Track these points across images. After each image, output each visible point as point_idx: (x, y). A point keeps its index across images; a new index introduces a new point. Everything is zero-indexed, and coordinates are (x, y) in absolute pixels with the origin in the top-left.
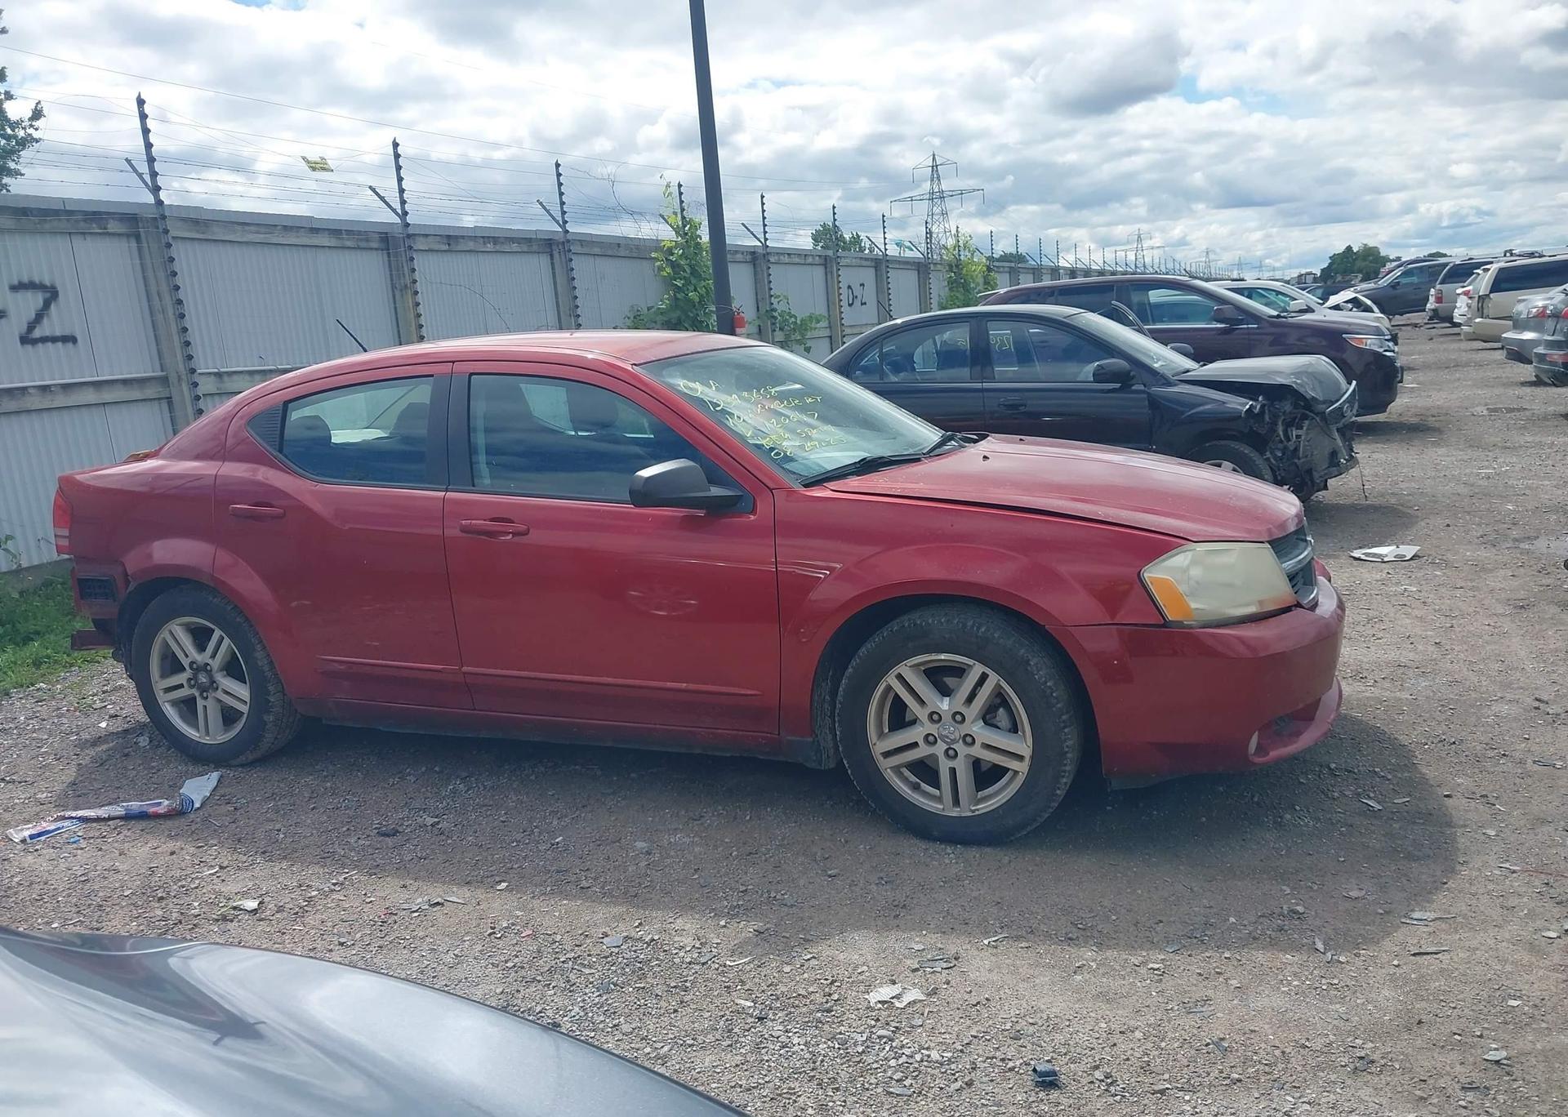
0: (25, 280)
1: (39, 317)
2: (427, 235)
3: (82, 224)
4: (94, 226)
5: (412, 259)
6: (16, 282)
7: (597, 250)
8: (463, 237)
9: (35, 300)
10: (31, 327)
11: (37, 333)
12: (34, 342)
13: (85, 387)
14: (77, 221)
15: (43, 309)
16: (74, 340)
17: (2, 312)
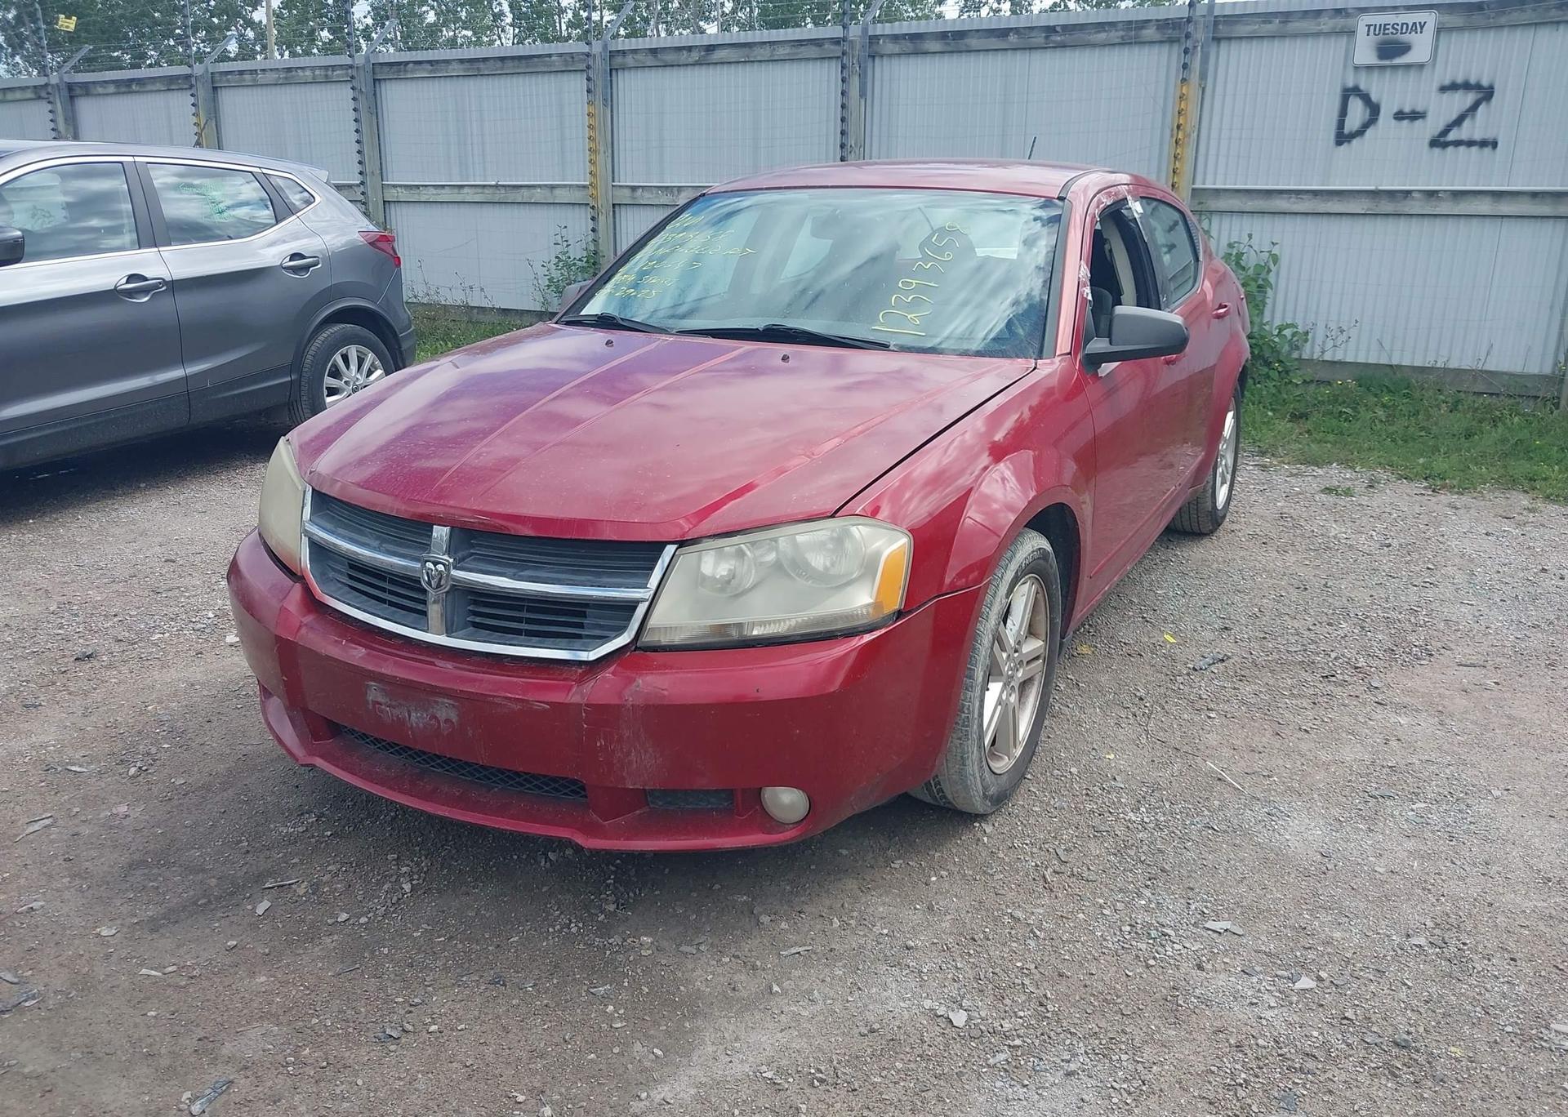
0: (1460, 80)
1: (1458, 122)
3: (1553, 12)
6: (1447, 82)
9: (1461, 101)
10: (1447, 129)
12: (1445, 145)
13: (1479, 197)
14: (1548, 9)
15: (1468, 110)
16: (1495, 145)
17: (1418, 113)
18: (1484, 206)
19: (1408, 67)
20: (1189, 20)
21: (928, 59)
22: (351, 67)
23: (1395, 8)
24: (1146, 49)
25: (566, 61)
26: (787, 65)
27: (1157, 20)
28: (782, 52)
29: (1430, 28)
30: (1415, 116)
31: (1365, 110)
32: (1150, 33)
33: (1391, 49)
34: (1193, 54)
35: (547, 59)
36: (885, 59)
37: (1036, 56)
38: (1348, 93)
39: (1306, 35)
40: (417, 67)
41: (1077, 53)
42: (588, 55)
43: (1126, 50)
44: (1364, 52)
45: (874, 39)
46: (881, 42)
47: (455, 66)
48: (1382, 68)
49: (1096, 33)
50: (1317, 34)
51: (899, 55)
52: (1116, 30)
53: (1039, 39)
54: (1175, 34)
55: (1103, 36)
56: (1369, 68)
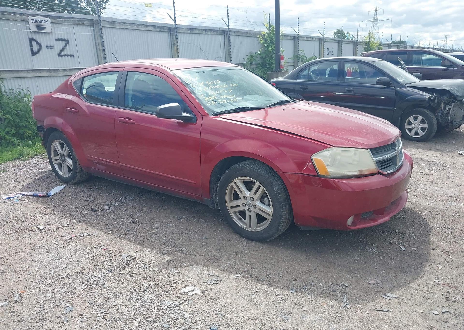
0: (60, 38)
1: (63, 49)
2: (183, 28)
3: (77, 22)
4: (80, 22)
5: (177, 35)
6: (57, 38)
7: (239, 34)
8: (195, 29)
9: (62, 44)
10: (61, 51)
11: (63, 53)
12: (62, 56)
13: (76, 70)
14: (75, 21)
15: (64, 46)
16: (73, 56)
17: (52, 47)
19: (45, 33)
23: (38, 15)
29: (49, 22)
30: (51, 47)
31: (37, 46)
38: (31, 40)
39: (11, 20)
48: (38, 33)
50: (15, 21)
56: (35, 33)
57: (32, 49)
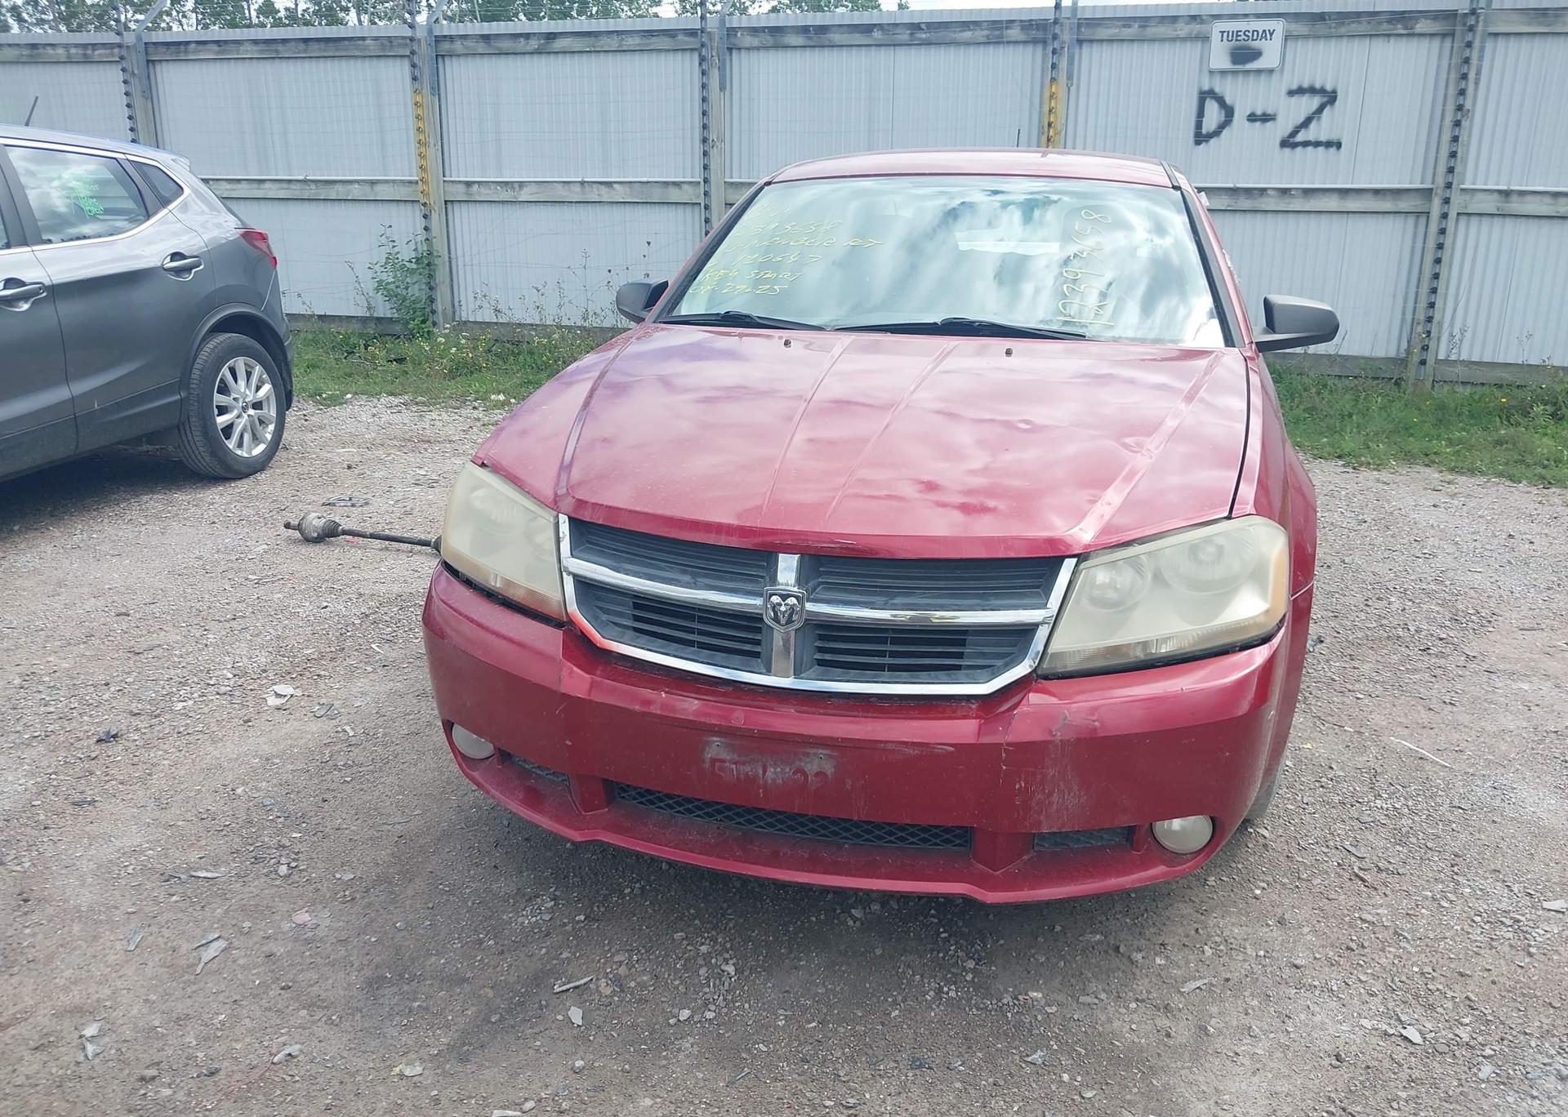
0: (1306, 85)
1: (1306, 123)
3: (1385, 26)
4: (1399, 26)
6: (1294, 87)
9: (1311, 103)
10: (1294, 133)
12: (1294, 146)
13: (1327, 194)
14: (1380, 23)
15: (1314, 113)
16: (1339, 145)
17: (1269, 115)
18: (1333, 203)
19: (1259, 72)
20: (1056, 22)
21: (789, 53)
22: (120, 46)
23: (1246, 16)
24: (1011, 48)
25: (382, 45)
26: (637, 56)
27: (1021, 21)
28: (631, 42)
29: (1278, 36)
30: (1266, 118)
31: (1220, 113)
32: (1014, 33)
33: (1244, 55)
34: (1060, 55)
35: (361, 42)
36: (743, 51)
37: (902, 54)
38: (1204, 96)
39: (1163, 40)
40: (200, 47)
41: (942, 50)
42: (412, 39)
43: (991, 48)
44: (1220, 58)
45: (732, 32)
46: (739, 34)
47: (248, 47)
48: (1235, 72)
49: (960, 31)
50: (1174, 40)
51: (758, 48)
52: (982, 30)
53: (905, 36)
54: (1040, 35)
55: (967, 35)
56: (1223, 73)
57: (1199, 125)
